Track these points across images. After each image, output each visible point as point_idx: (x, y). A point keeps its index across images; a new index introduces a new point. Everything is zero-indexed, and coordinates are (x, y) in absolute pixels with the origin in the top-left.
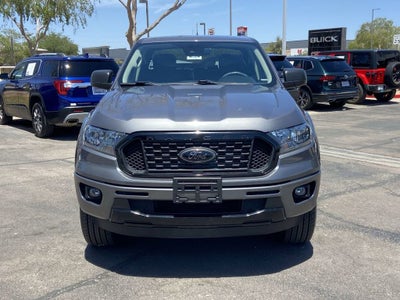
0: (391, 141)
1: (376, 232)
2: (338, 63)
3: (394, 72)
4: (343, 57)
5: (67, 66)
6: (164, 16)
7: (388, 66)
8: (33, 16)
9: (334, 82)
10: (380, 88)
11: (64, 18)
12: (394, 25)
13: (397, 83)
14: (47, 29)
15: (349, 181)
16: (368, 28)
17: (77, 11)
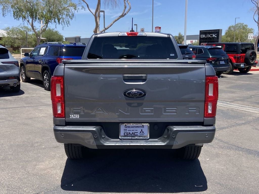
0: (251, 97)
1: (249, 152)
2: (218, 50)
3: (251, 56)
4: (220, 47)
5: (64, 50)
6: (116, 21)
7: (247, 52)
8: (39, 19)
9: (216, 61)
10: (242, 65)
11: (57, 20)
12: (248, 27)
13: (252, 62)
14: (47, 26)
15: (229, 121)
16: (232, 29)
17: (64, 16)
